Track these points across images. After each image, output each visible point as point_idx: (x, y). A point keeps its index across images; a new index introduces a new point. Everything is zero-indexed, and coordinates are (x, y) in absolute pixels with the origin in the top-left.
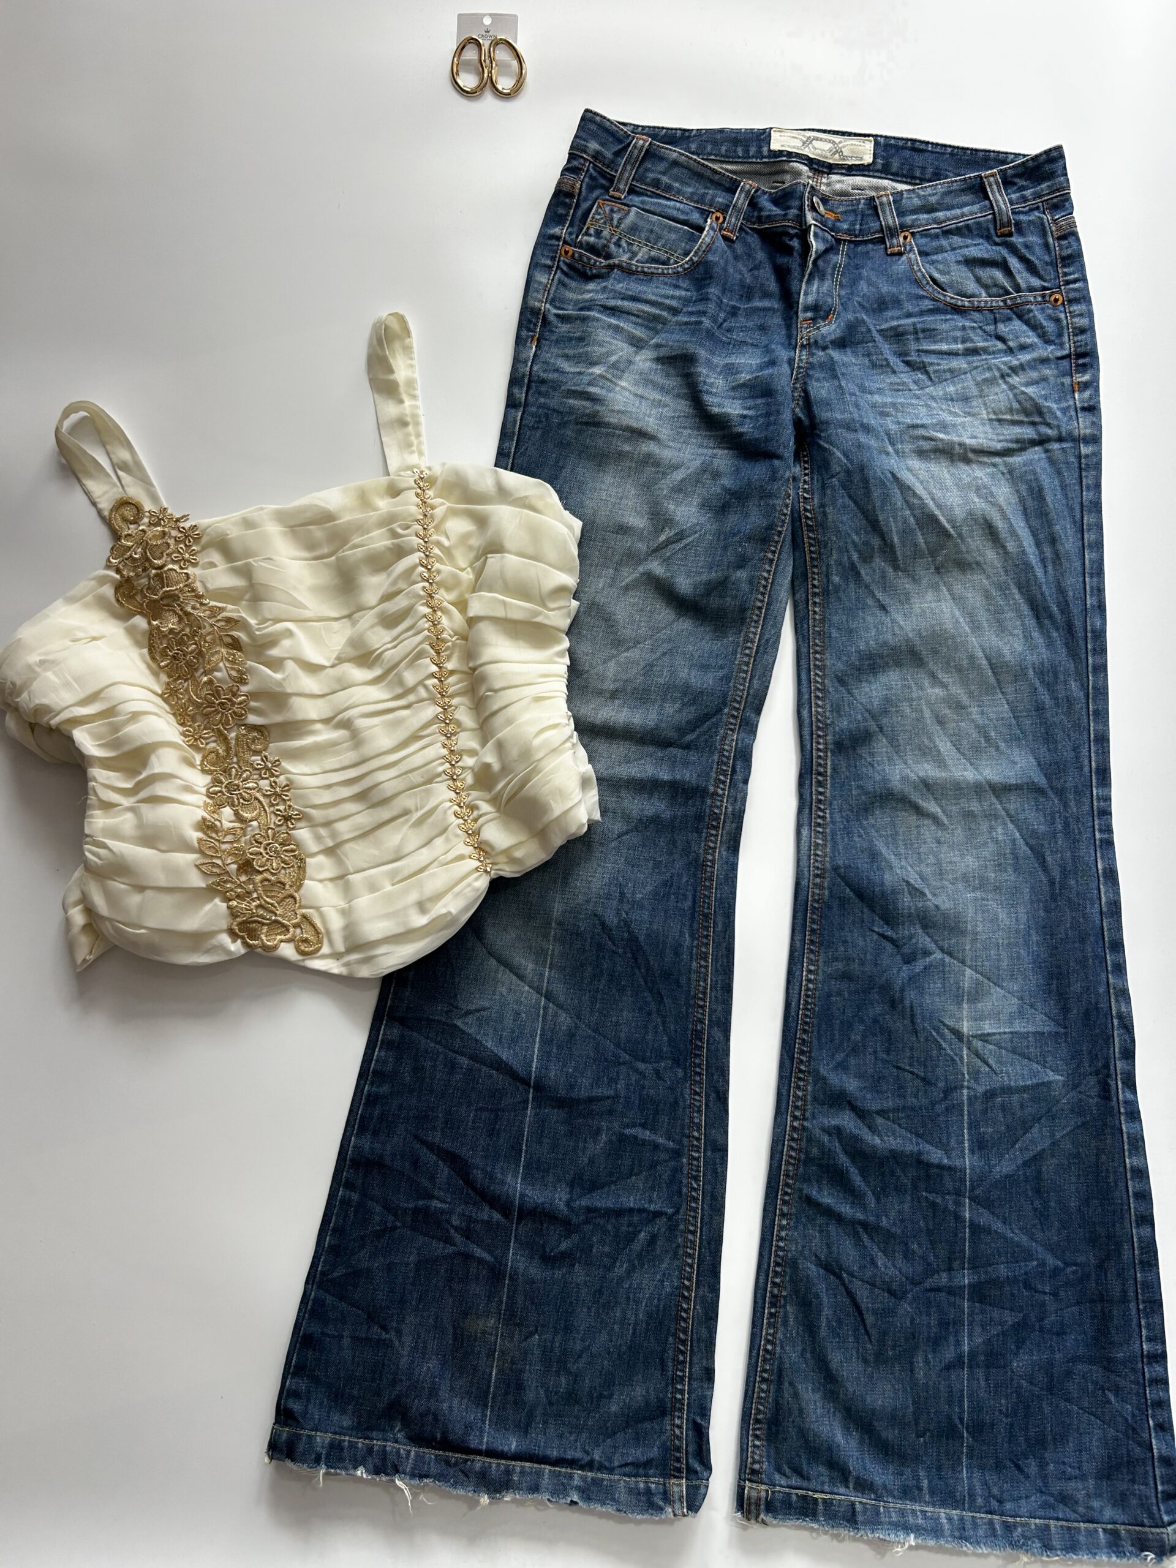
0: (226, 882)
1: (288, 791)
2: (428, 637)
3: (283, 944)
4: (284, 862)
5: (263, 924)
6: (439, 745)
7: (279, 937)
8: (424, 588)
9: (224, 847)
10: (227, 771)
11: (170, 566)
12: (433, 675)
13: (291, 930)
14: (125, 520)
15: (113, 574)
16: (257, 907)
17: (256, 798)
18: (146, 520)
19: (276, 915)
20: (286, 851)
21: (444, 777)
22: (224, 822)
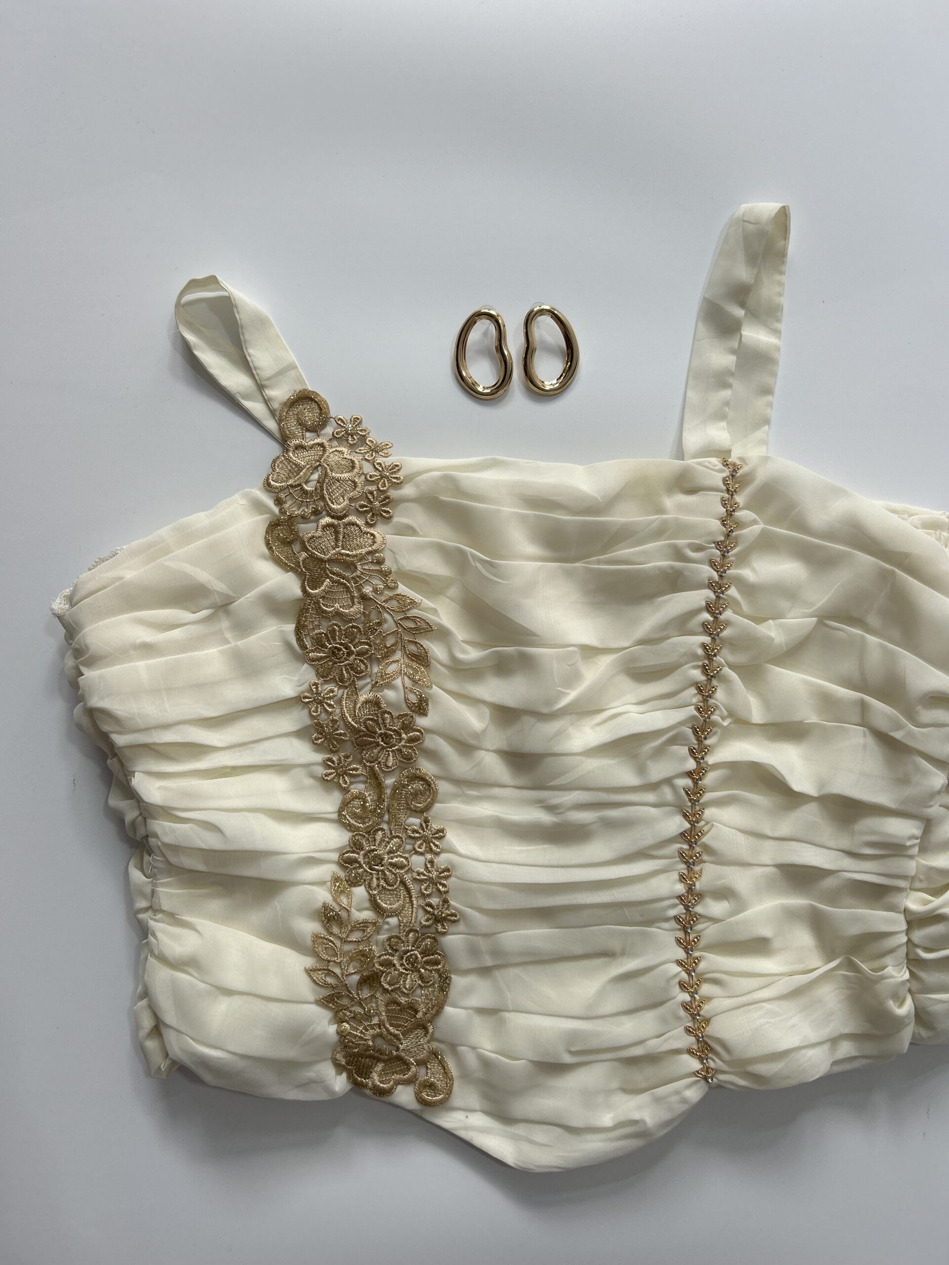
0: (339, 996)
1: (447, 877)
2: (694, 718)
3: (400, 1088)
4: (421, 977)
5: (379, 1060)
6: (675, 876)
7: (397, 1077)
8: (704, 646)
9: (347, 947)
10: (371, 832)
11: (352, 518)
12: (689, 774)
13: (413, 1069)
14: (301, 424)
15: (270, 503)
16: (374, 1037)
17: (403, 883)
18: (329, 430)
19: (398, 1049)
20: (427, 962)
21: (673, 924)
22: (353, 910)
